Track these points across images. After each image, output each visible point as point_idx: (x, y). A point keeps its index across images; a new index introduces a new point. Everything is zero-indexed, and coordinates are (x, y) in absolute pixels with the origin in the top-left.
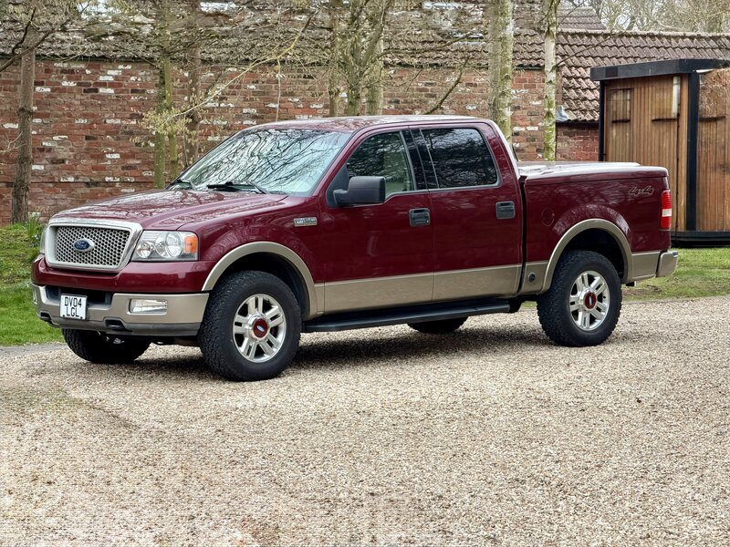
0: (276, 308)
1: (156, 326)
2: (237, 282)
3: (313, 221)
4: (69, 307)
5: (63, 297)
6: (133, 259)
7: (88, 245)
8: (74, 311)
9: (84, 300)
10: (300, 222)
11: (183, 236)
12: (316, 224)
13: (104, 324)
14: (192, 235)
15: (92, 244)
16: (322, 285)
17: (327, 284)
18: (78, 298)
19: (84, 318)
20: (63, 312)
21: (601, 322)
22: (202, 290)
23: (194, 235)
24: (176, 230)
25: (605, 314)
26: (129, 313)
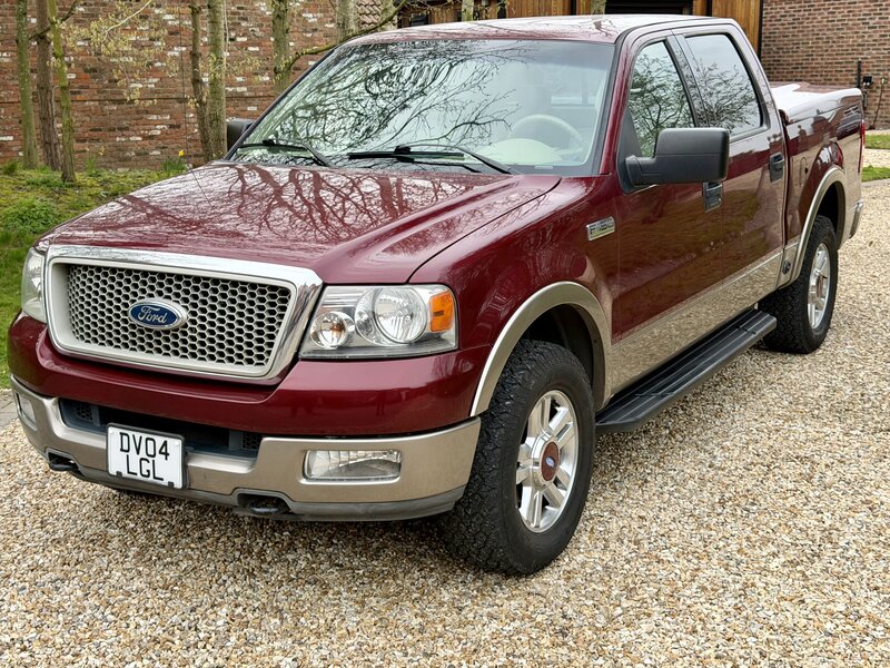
0: (564, 411)
1: (373, 508)
3: (610, 224)
4: (134, 458)
5: (114, 432)
6: (302, 354)
7: (172, 317)
8: (147, 466)
9: (175, 445)
10: (597, 230)
11: (426, 295)
13: (234, 500)
15: (182, 313)
18: (160, 440)
19: (178, 484)
20: (116, 464)
21: (822, 313)
22: (472, 414)
23: (446, 289)
24: (407, 283)
25: (825, 301)
26: (304, 481)
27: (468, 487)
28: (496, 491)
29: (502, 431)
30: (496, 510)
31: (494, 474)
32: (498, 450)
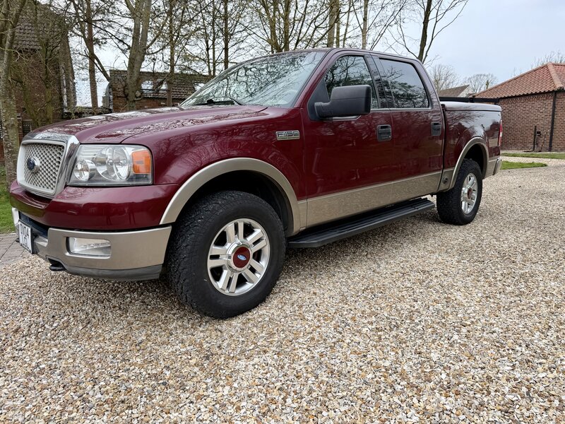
0: (258, 232)
1: (100, 272)
2: (211, 207)
3: (295, 134)
4: (23, 236)
5: (19, 224)
6: (70, 183)
7: (33, 165)
8: (26, 241)
9: (30, 230)
10: (282, 135)
11: (129, 151)
12: (298, 137)
14: (143, 149)
16: (304, 201)
17: (309, 200)
18: (26, 228)
19: (31, 252)
20: (21, 240)
21: (472, 207)
22: (161, 223)
23: (146, 149)
24: (120, 143)
25: (474, 201)
26: (67, 254)
27: (163, 265)
28: (187, 270)
29: (193, 236)
30: (187, 281)
31: (186, 260)
32: (189, 247)
